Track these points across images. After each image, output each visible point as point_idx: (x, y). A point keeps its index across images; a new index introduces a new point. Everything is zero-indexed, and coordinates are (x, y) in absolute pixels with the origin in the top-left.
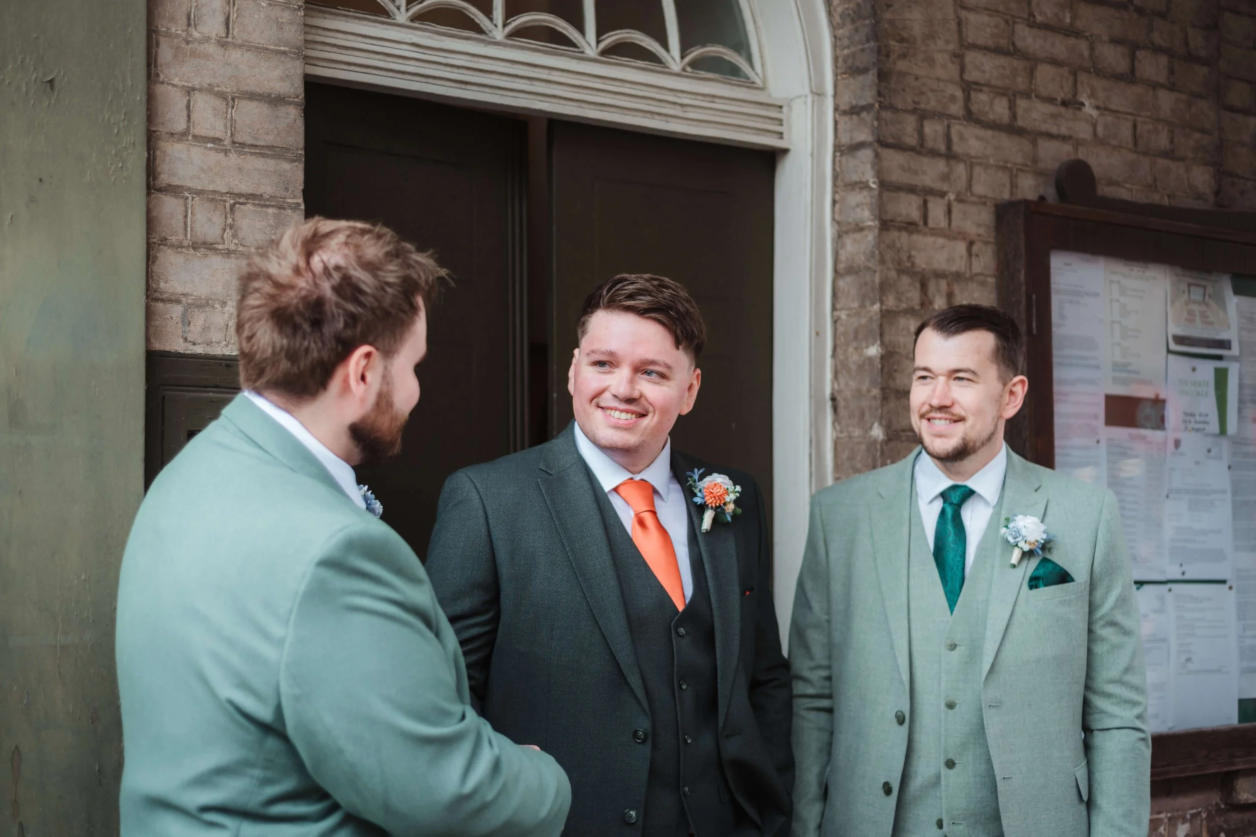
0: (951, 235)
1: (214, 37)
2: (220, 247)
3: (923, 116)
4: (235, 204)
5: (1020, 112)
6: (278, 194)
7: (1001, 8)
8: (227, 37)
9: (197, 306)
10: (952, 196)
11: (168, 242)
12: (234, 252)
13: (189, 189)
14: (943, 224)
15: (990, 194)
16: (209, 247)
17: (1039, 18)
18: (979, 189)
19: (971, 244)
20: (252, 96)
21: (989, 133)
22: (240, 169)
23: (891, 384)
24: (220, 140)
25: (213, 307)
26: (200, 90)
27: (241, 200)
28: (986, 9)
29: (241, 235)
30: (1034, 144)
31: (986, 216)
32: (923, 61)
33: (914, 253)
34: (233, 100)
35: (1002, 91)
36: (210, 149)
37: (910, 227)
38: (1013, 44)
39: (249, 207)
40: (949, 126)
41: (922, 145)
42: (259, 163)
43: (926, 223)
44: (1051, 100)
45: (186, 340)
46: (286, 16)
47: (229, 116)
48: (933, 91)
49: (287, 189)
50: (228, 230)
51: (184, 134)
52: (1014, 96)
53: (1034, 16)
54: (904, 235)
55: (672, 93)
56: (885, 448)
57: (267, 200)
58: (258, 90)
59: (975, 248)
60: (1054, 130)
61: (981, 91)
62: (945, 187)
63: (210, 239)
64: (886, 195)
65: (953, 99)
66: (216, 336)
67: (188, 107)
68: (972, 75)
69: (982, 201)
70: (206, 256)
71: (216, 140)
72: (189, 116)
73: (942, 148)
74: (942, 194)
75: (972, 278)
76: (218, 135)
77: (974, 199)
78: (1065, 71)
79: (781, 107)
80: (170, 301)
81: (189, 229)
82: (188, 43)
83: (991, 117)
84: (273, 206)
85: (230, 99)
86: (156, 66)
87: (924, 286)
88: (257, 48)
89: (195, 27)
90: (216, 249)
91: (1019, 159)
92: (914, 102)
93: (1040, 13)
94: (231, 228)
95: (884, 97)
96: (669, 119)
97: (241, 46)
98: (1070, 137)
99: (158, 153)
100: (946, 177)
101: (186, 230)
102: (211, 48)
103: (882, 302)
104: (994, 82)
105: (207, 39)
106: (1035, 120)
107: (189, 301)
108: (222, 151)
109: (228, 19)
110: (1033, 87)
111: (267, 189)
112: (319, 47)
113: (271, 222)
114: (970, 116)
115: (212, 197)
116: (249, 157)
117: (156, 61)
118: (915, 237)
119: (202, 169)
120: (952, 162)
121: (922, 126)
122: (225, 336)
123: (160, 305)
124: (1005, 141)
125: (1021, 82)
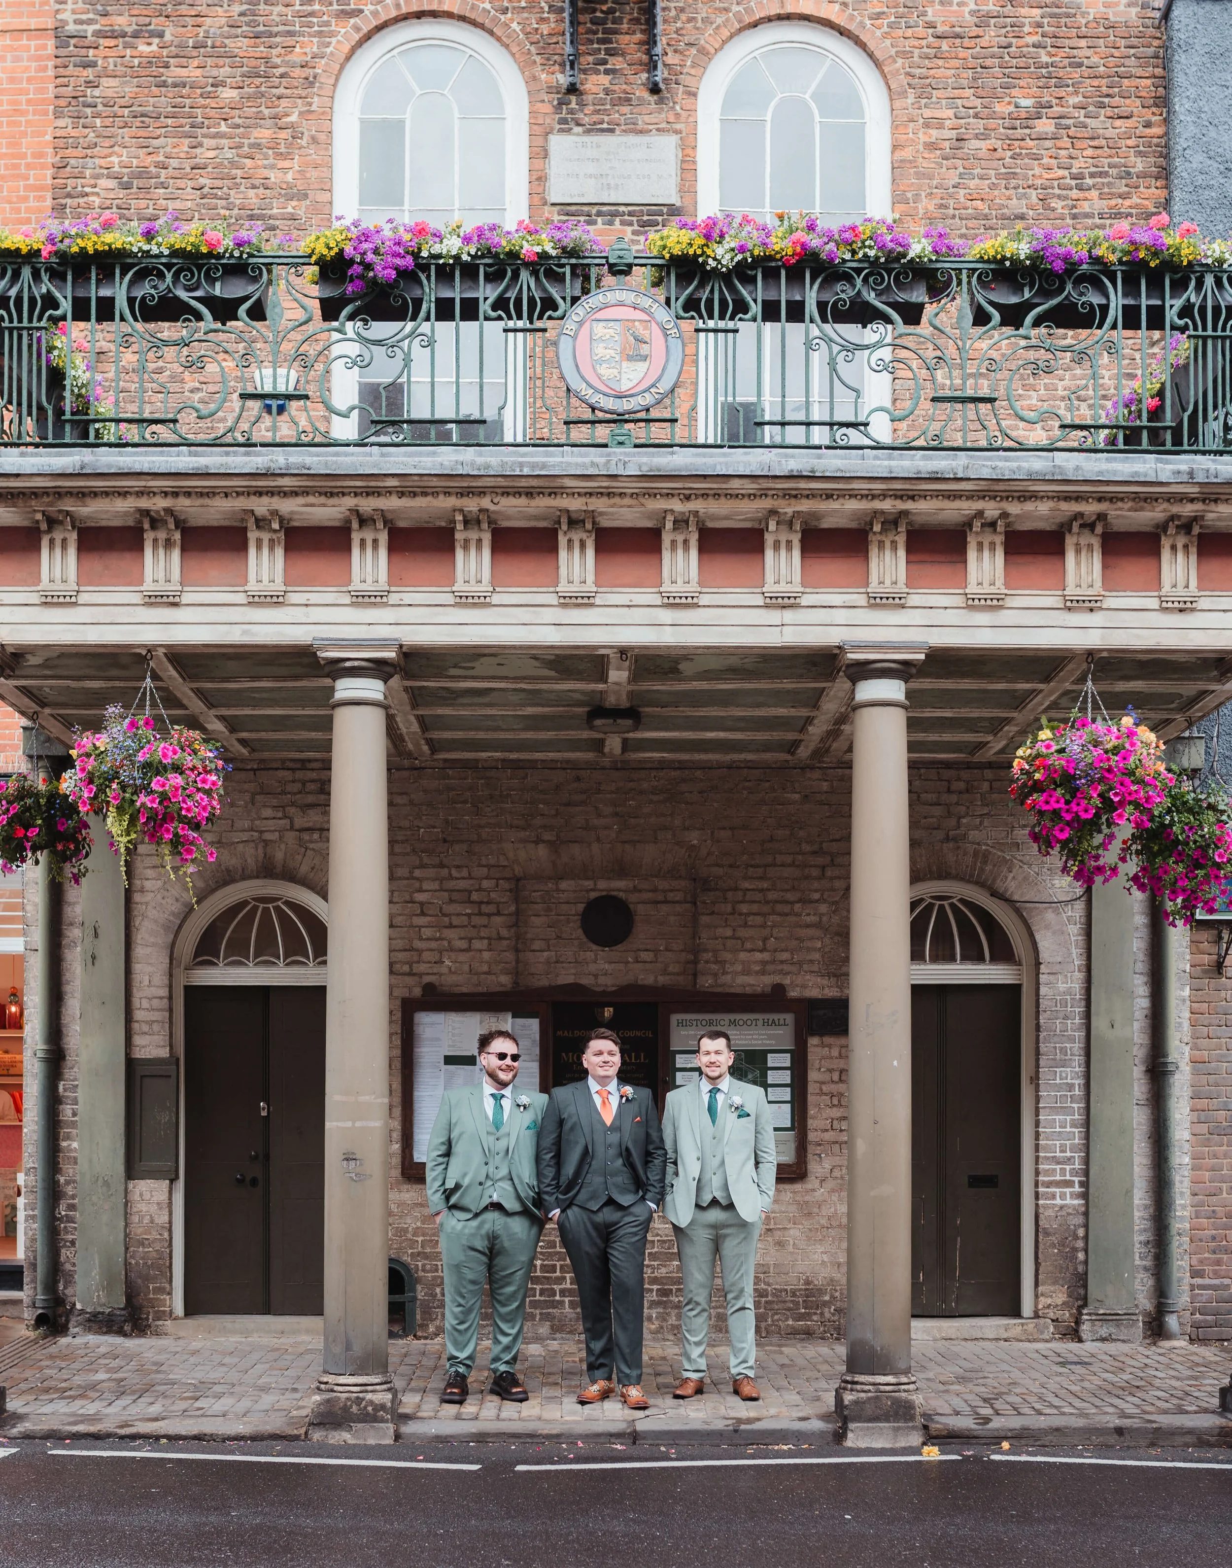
5: (416, 969)
7: (407, 936)
17: (424, 937)
21: (401, 976)
30: (419, 978)
35: (406, 963)
38: (412, 947)
44: (427, 963)
52: (412, 963)
53: (422, 937)
91: (412, 984)
104: (403, 960)
106: (420, 970)
110: (421, 959)
124: (407, 978)
125: (415, 959)
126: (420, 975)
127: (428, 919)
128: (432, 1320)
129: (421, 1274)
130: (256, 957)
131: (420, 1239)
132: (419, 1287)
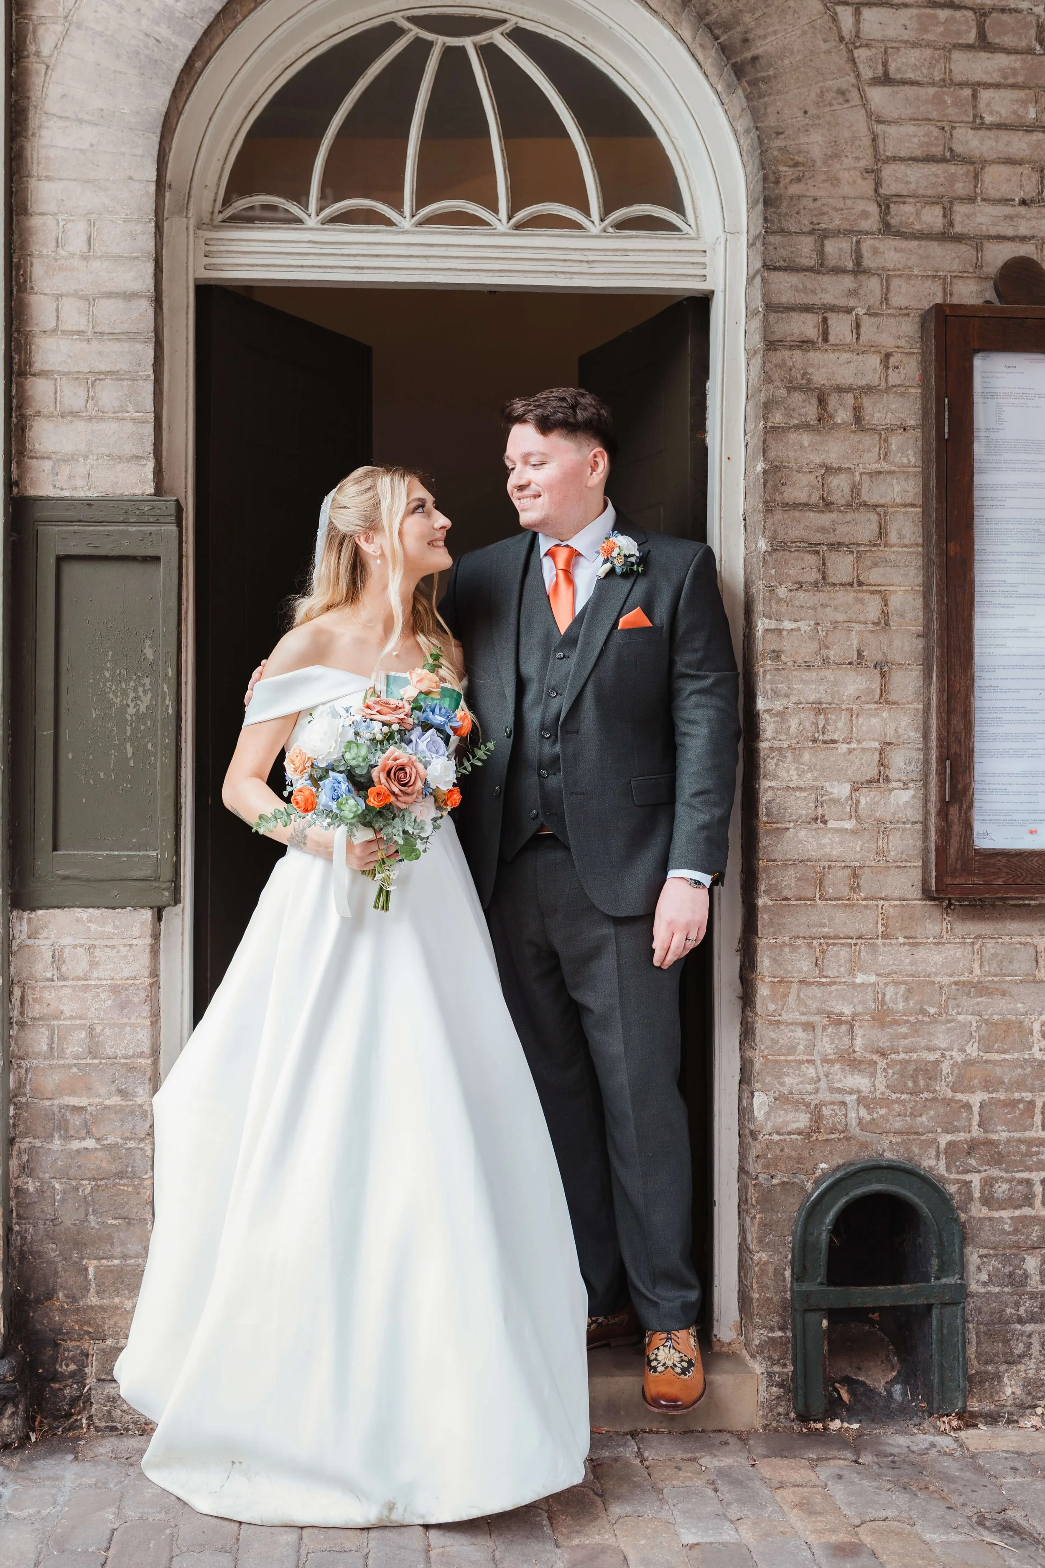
0: (858, 348)
1: (78, 252)
2: (84, 414)
3: (823, 236)
4: (95, 380)
5: (957, 219)
6: (131, 370)
7: (934, 115)
8: (89, 251)
9: (65, 461)
10: (861, 311)
11: (42, 414)
12: (95, 417)
13: (58, 372)
14: (849, 338)
15: (914, 304)
16: (74, 414)
17: (988, 119)
18: (897, 300)
19: (888, 356)
20: (110, 295)
21: (915, 243)
22: (100, 353)
23: (778, 497)
24: (83, 332)
25: (77, 460)
26: (67, 295)
27: (101, 377)
28: (910, 119)
29: (101, 403)
30: (979, 248)
31: (909, 327)
32: (824, 181)
33: (809, 370)
34: (94, 300)
35: (934, 200)
36: (76, 339)
37: (805, 344)
38: (951, 150)
39: (108, 381)
40: (858, 242)
41: (822, 265)
42: (117, 347)
43: (826, 340)
44: (1006, 201)
45: (54, 486)
46: (139, 228)
47: (91, 313)
48: (836, 209)
49: (139, 365)
50: (90, 401)
51: (55, 330)
52: (951, 203)
53: (982, 118)
54: (798, 353)
55: (578, 253)
56: (768, 558)
57: (122, 375)
58: (115, 290)
59: (892, 361)
60: (1010, 232)
61: (904, 203)
62: (852, 303)
63: (76, 408)
64: (772, 317)
65: (865, 215)
66: (80, 483)
67: (57, 310)
68: (890, 187)
69: (904, 312)
70: (71, 422)
71: (81, 333)
72: (58, 316)
73: (850, 265)
74: (849, 311)
75: (888, 389)
76: (82, 328)
77: (889, 311)
78: (1026, 169)
79: (705, 252)
80: (43, 458)
81: (58, 402)
82: (56, 260)
83: (917, 227)
84: (127, 379)
85: (90, 300)
86: (31, 282)
87: (822, 401)
88: (114, 257)
89: (62, 247)
90: (80, 416)
91: (956, 266)
92: (812, 223)
93: (991, 113)
94: (92, 399)
95: (773, 222)
96: (574, 276)
97: (100, 257)
98: (1033, 237)
99: (33, 347)
100: (853, 293)
101: (56, 403)
102: (76, 262)
103: (766, 419)
104: (921, 192)
105: (72, 255)
106: (982, 224)
107: (58, 457)
108: (85, 340)
109: (90, 237)
110: (978, 191)
111: (122, 366)
112: (225, 255)
113: (126, 392)
114: (887, 229)
115: (76, 377)
116: (108, 343)
117: (31, 278)
118: (811, 354)
119: (70, 357)
120: (862, 278)
121: (822, 245)
122: (88, 482)
123: (34, 461)
124: (936, 249)
125: (962, 188)
126: (978, 241)
127: (1002, 60)
128: (1012, 1361)
129: (978, 1211)
130: (421, 201)
131: (976, 1099)
132: (973, 1257)
